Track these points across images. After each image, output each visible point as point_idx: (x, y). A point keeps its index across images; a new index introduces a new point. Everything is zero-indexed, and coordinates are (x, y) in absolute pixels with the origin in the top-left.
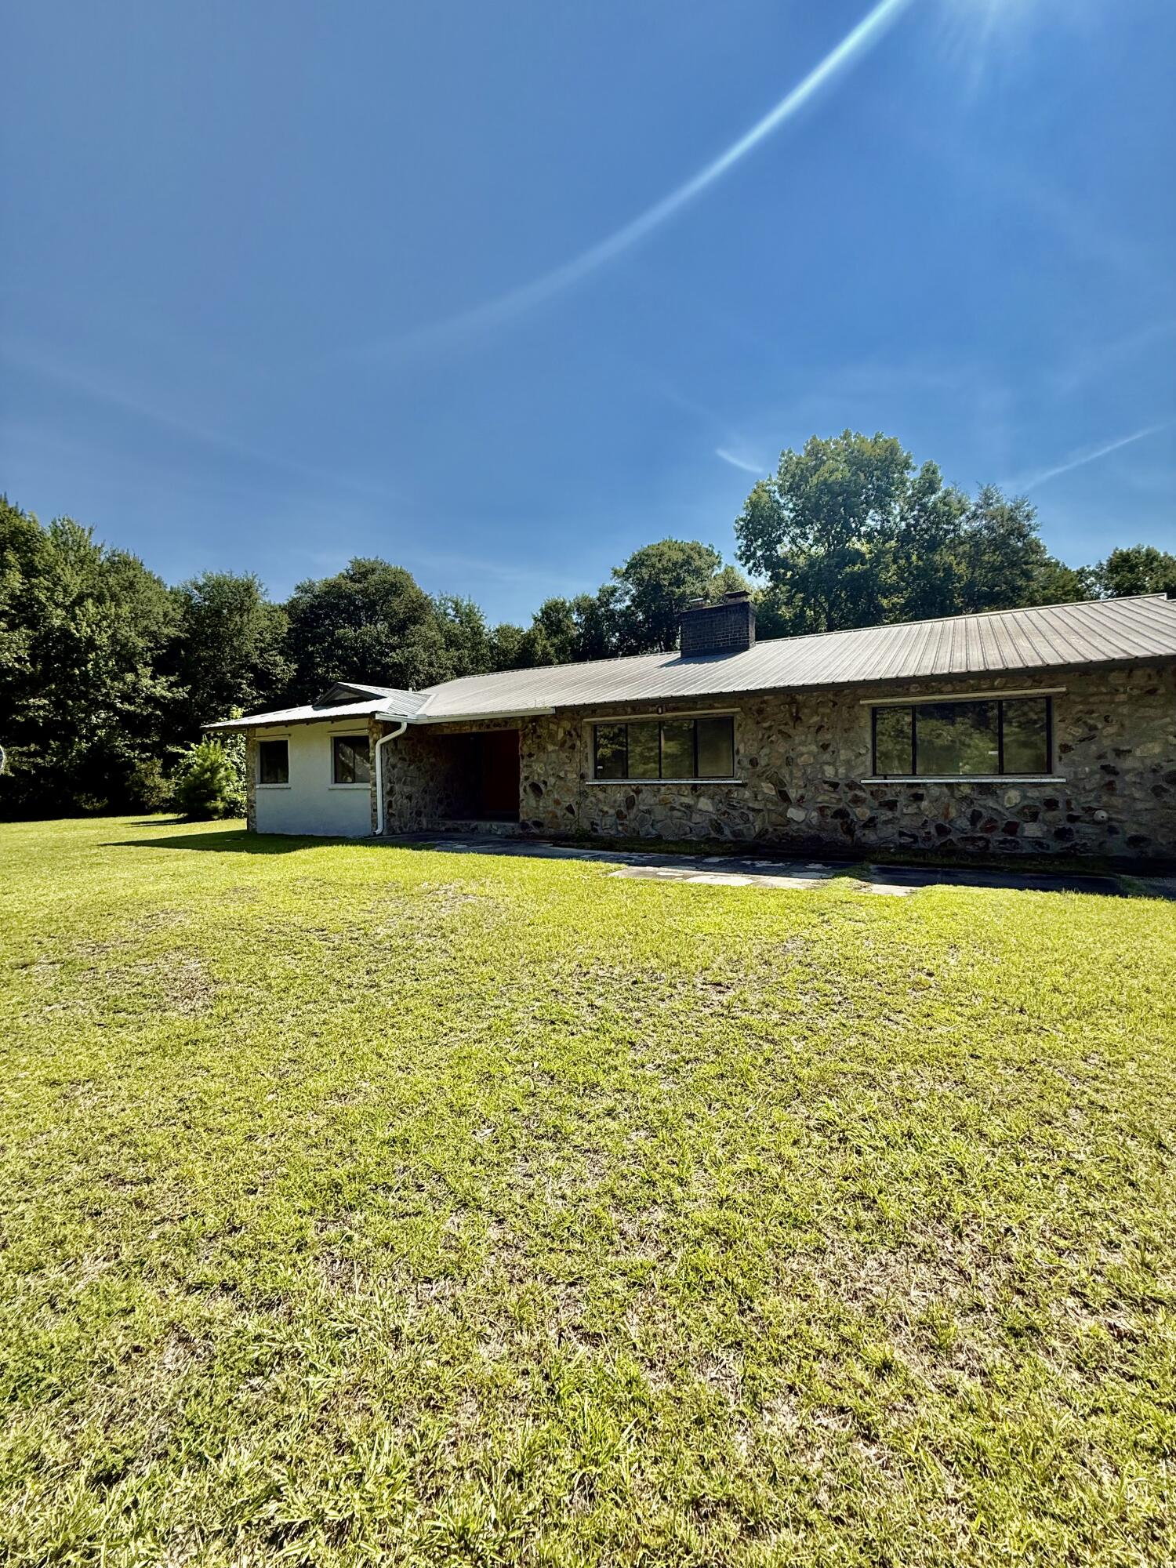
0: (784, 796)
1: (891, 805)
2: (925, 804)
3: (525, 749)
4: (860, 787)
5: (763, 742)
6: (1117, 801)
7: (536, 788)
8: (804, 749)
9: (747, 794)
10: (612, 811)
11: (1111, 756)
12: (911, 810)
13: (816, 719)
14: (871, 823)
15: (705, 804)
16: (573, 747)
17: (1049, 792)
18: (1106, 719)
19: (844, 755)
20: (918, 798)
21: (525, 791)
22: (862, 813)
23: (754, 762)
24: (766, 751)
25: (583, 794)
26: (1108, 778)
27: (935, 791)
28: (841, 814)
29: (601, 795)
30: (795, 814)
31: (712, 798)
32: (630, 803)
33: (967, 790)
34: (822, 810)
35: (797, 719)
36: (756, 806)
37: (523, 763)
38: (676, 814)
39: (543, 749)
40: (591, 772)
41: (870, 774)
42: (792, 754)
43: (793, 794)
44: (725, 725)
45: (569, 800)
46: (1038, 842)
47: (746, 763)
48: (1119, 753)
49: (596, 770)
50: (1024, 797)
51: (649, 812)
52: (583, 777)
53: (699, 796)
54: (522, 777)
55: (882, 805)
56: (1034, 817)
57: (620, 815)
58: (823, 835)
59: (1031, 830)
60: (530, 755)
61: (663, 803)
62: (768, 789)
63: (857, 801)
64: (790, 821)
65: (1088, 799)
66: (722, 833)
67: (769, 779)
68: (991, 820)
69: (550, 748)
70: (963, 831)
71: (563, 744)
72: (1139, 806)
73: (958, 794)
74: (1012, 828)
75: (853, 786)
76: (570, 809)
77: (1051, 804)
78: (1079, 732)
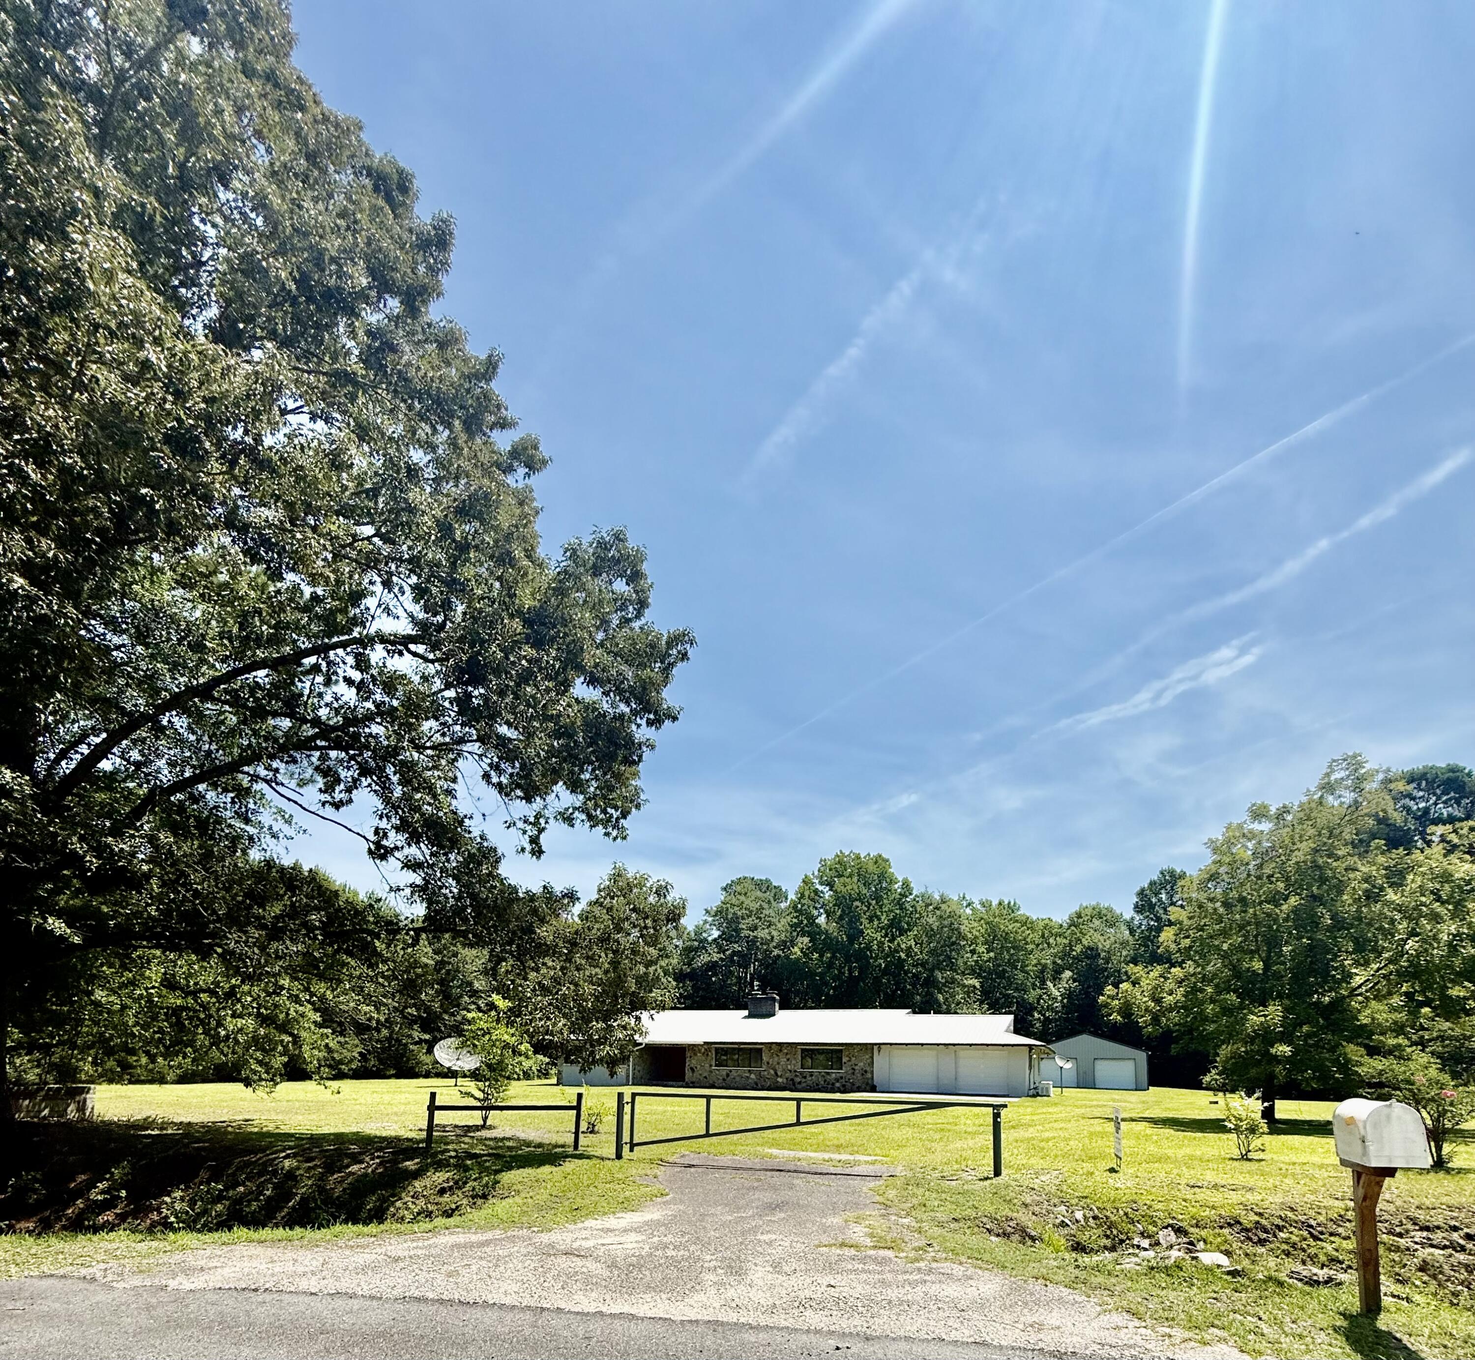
0: (776, 1073)
1: (805, 1077)
2: (813, 1077)
3: (689, 1056)
5: (772, 1056)
6: (855, 1077)
7: (692, 1070)
8: (782, 1060)
9: (766, 1073)
10: (721, 1078)
11: (854, 1065)
12: (810, 1079)
13: (786, 1052)
14: (800, 1083)
15: (753, 1076)
16: (708, 1055)
17: (841, 1075)
18: (853, 1056)
19: (793, 1062)
20: (812, 1075)
21: (688, 1069)
22: (798, 1080)
23: (768, 1063)
24: (772, 1060)
25: (711, 1072)
26: (853, 1071)
27: (816, 1074)
28: (792, 1080)
29: (717, 1072)
30: (780, 1080)
31: (755, 1073)
32: (728, 1075)
33: (823, 1074)
34: (787, 1078)
35: (781, 1050)
36: (768, 1076)
37: (687, 1059)
38: (744, 1079)
39: (696, 1055)
40: (714, 1065)
41: (800, 1067)
42: (779, 1061)
43: (779, 1073)
44: (760, 1051)
45: (705, 1074)
47: (766, 1063)
48: (856, 1065)
49: (716, 1064)
50: (836, 1075)
51: (735, 1078)
52: (711, 1066)
53: (751, 1073)
54: (687, 1065)
55: (802, 1077)
56: (838, 1081)
57: (724, 1079)
58: (787, 1086)
59: (838, 1085)
60: (691, 1057)
61: (740, 1075)
62: (772, 1072)
63: (797, 1076)
64: (778, 1082)
65: (849, 1076)
66: (757, 1085)
67: (773, 1069)
68: (829, 1082)
69: (699, 1055)
70: (822, 1084)
71: (704, 1055)
72: (859, 1078)
73: (821, 1074)
75: (796, 1071)
76: (705, 1077)
77: (842, 1078)
78: (848, 1059)
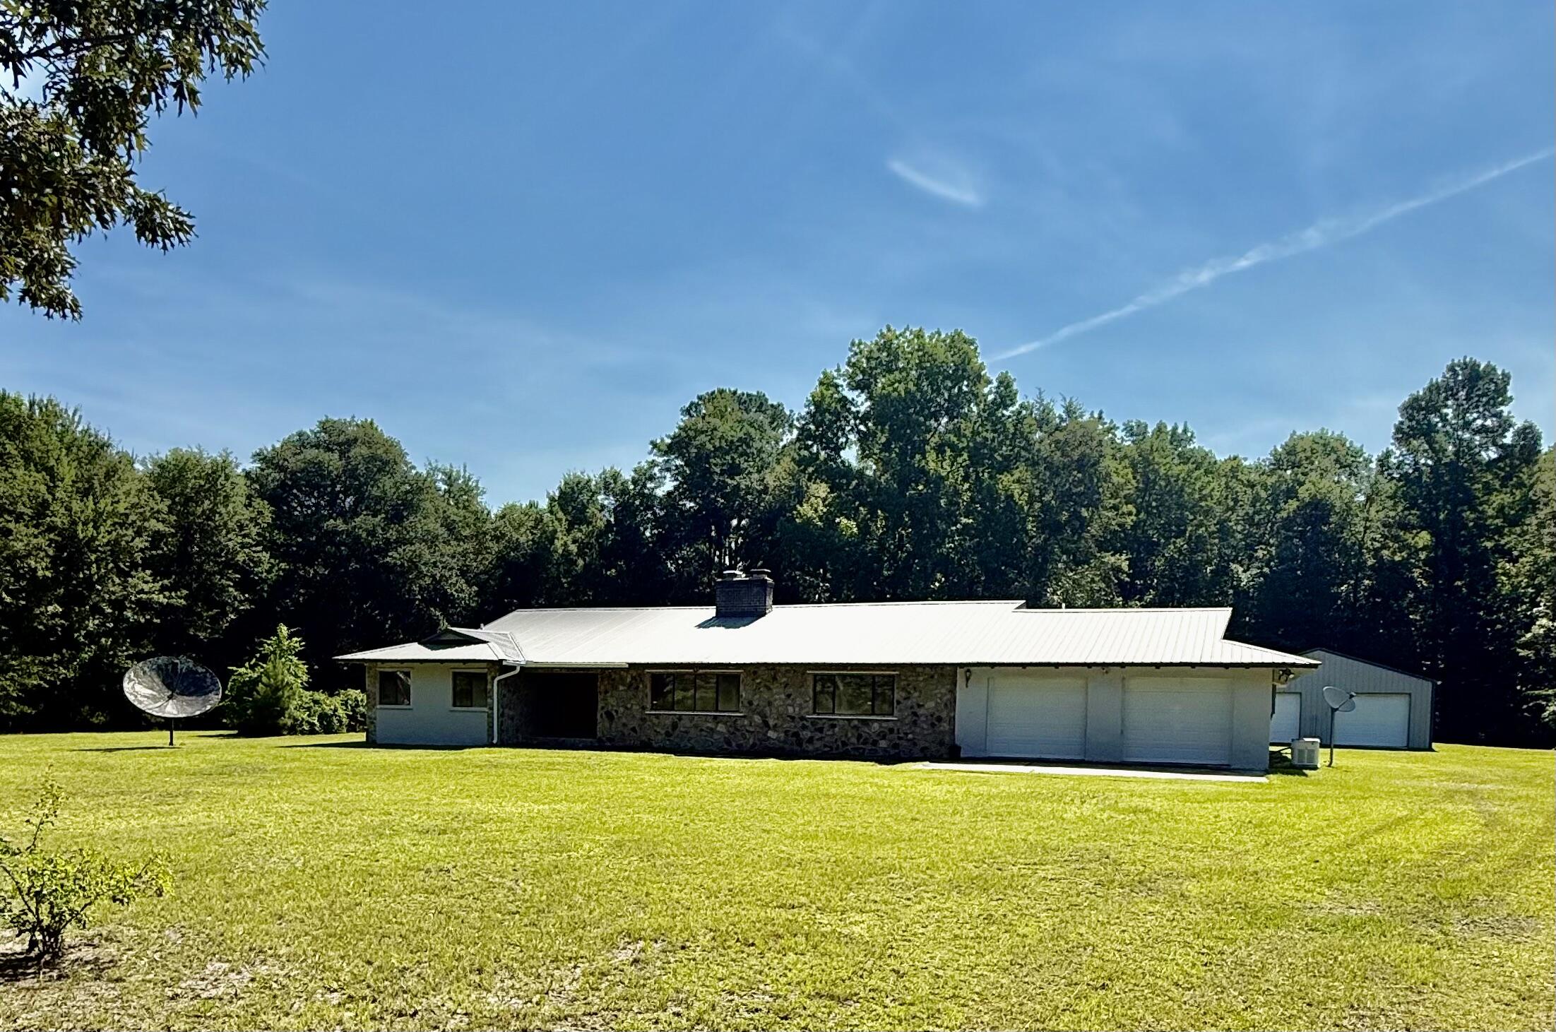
0: (766, 724)
1: (821, 730)
2: (837, 729)
3: (602, 688)
4: (806, 719)
5: (757, 690)
6: (918, 730)
7: (609, 715)
8: (777, 697)
9: (746, 722)
10: (663, 732)
11: (916, 707)
12: (830, 733)
13: (784, 679)
14: (810, 740)
15: (721, 728)
16: (637, 688)
17: (891, 725)
18: (915, 688)
19: (799, 701)
20: (833, 726)
21: (601, 716)
22: (806, 734)
23: (750, 703)
24: (757, 696)
25: (643, 720)
26: (915, 718)
27: (841, 723)
28: (796, 735)
29: (656, 721)
30: (771, 734)
31: (725, 724)
32: (675, 726)
33: (856, 722)
34: (786, 732)
35: (774, 679)
36: (752, 729)
37: (600, 697)
38: (704, 733)
39: (616, 688)
40: (649, 706)
41: (811, 711)
42: (772, 699)
43: (771, 723)
45: (634, 724)
46: (885, 750)
47: (746, 703)
48: (919, 706)
49: (653, 704)
50: (881, 727)
51: (687, 732)
52: (644, 708)
53: (718, 723)
54: (599, 707)
55: (816, 730)
56: (884, 738)
57: (668, 734)
58: (786, 746)
59: (883, 744)
60: (606, 692)
61: (696, 726)
62: (757, 719)
63: (804, 727)
64: (769, 738)
65: (905, 728)
66: (731, 745)
67: (759, 714)
68: (866, 739)
69: (621, 688)
70: (853, 744)
71: (630, 685)
72: (926, 732)
73: (852, 725)
74: (875, 743)
75: (802, 718)
76: (634, 729)
77: (891, 731)
78: (904, 694)
